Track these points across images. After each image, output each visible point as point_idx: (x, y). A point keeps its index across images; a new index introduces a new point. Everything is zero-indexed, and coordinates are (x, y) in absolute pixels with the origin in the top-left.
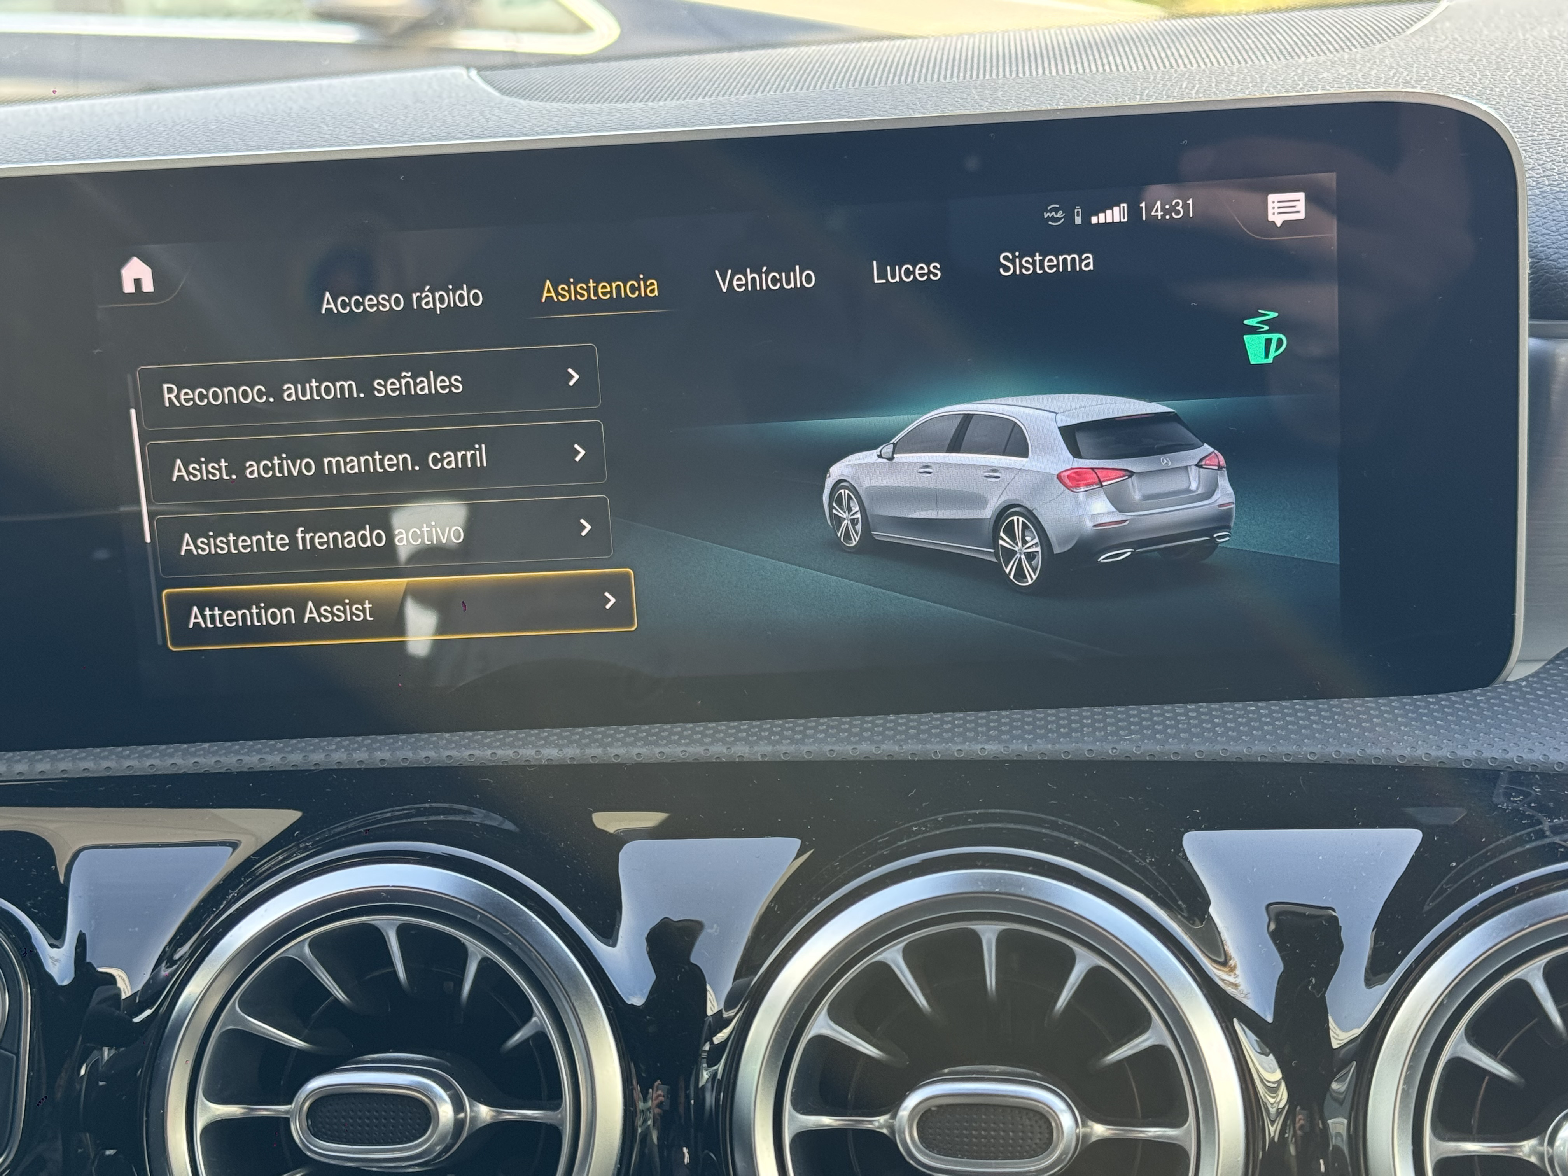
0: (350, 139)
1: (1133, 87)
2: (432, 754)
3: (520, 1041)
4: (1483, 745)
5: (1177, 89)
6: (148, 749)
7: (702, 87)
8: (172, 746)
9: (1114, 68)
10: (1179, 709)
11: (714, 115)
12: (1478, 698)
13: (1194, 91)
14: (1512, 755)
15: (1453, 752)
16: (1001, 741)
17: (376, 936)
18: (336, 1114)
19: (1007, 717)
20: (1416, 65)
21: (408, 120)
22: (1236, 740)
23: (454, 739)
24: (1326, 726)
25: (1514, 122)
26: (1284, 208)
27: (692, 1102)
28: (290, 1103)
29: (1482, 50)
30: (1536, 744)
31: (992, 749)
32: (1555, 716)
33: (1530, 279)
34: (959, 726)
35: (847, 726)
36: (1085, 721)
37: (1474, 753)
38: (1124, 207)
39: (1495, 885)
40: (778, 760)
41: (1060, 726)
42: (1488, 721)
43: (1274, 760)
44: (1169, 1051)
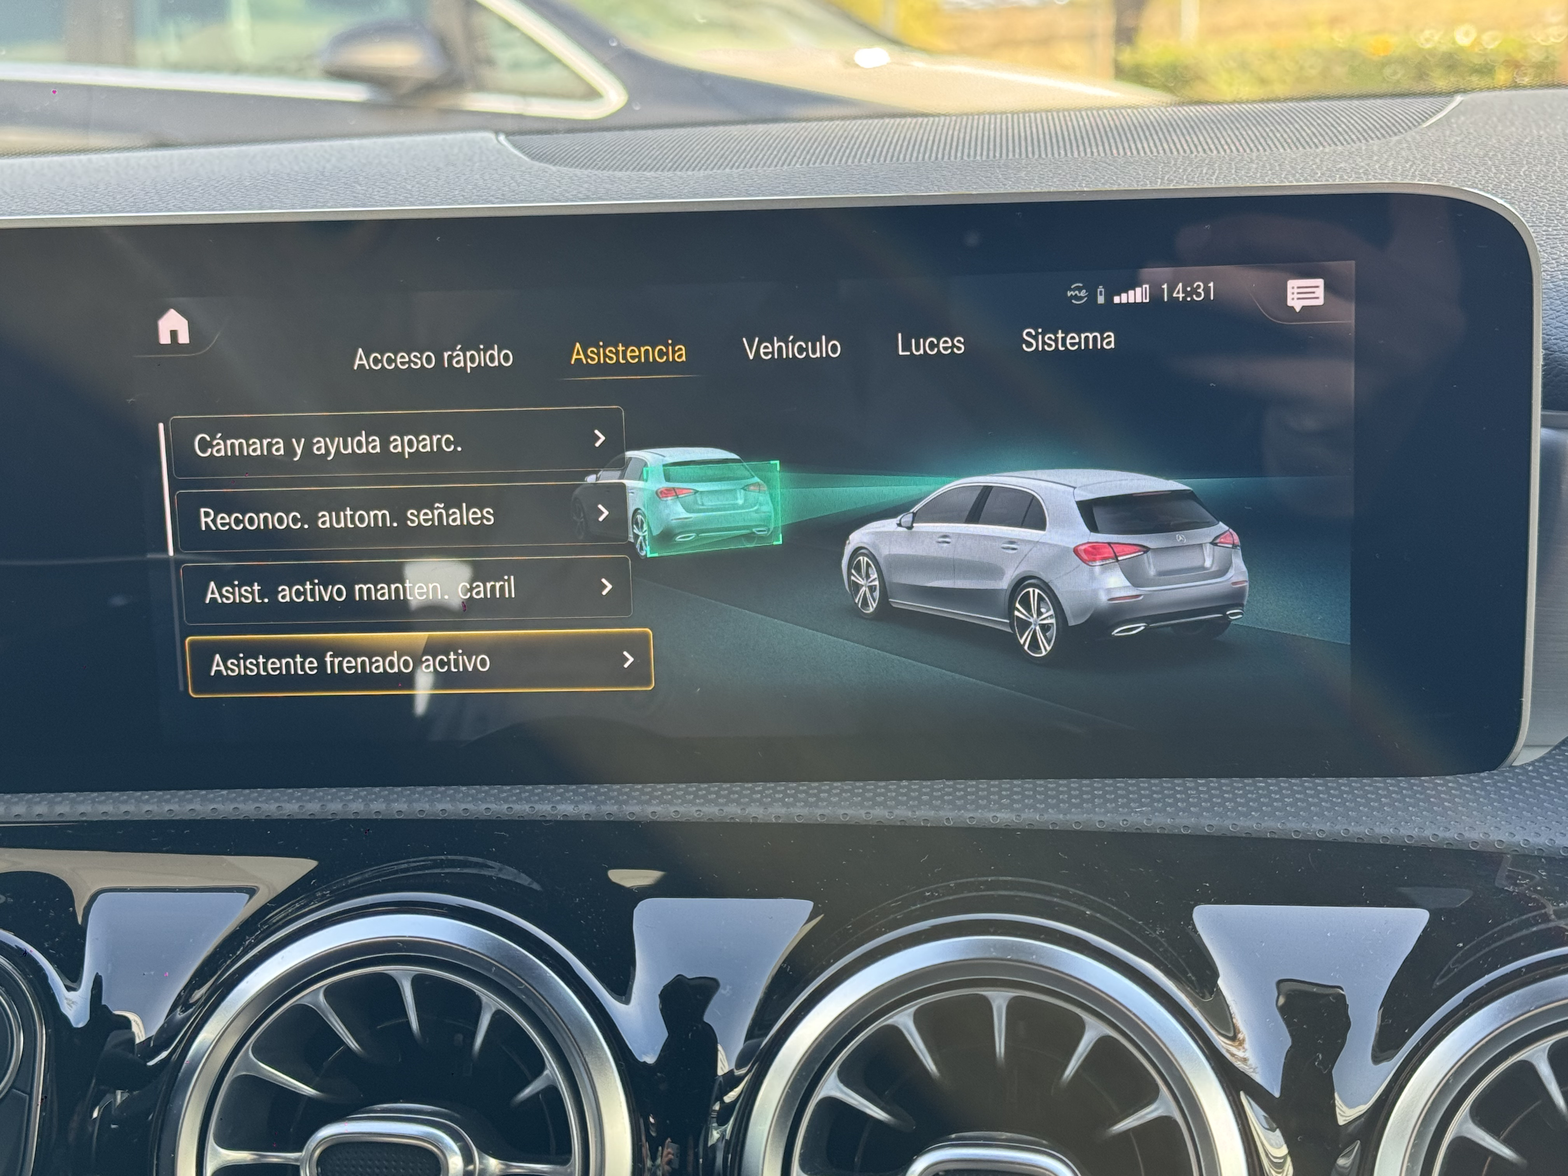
0: (383, 199)
1: (1154, 171)
2: (448, 807)
3: (531, 1094)
4: (1490, 828)
5: (1198, 175)
6: (168, 795)
7: (729, 158)
8: (190, 791)
9: (1135, 152)
10: (1190, 783)
11: (742, 186)
12: (1486, 781)
13: (1214, 178)
14: (1519, 838)
15: (1460, 834)
16: (1013, 810)
17: (391, 985)
18: (346, 1162)
19: (1019, 786)
20: (1432, 158)
21: (440, 183)
22: (1246, 815)
23: (470, 792)
24: (1335, 804)
25: (1529, 216)
26: (1303, 293)
27: (701, 1160)
28: (300, 1150)
29: (1497, 145)
30: (1543, 828)
31: (1004, 817)
32: (1561, 802)
33: (1543, 371)
34: (972, 794)
35: (861, 791)
36: (1096, 792)
37: (1481, 835)
38: (1146, 288)
39: (1502, 965)
40: (792, 822)
41: (1071, 797)
42: (1495, 804)
43: (1285, 837)
44: (1175, 1122)
